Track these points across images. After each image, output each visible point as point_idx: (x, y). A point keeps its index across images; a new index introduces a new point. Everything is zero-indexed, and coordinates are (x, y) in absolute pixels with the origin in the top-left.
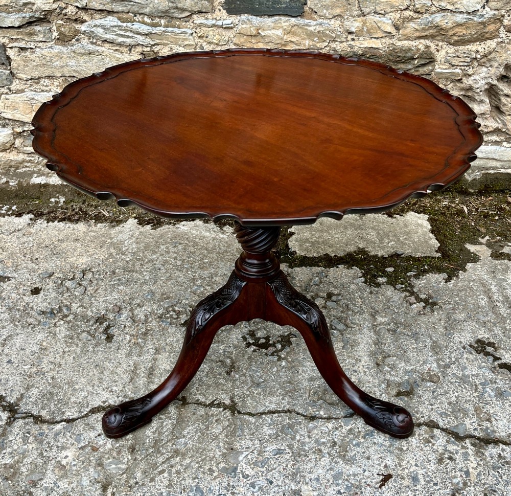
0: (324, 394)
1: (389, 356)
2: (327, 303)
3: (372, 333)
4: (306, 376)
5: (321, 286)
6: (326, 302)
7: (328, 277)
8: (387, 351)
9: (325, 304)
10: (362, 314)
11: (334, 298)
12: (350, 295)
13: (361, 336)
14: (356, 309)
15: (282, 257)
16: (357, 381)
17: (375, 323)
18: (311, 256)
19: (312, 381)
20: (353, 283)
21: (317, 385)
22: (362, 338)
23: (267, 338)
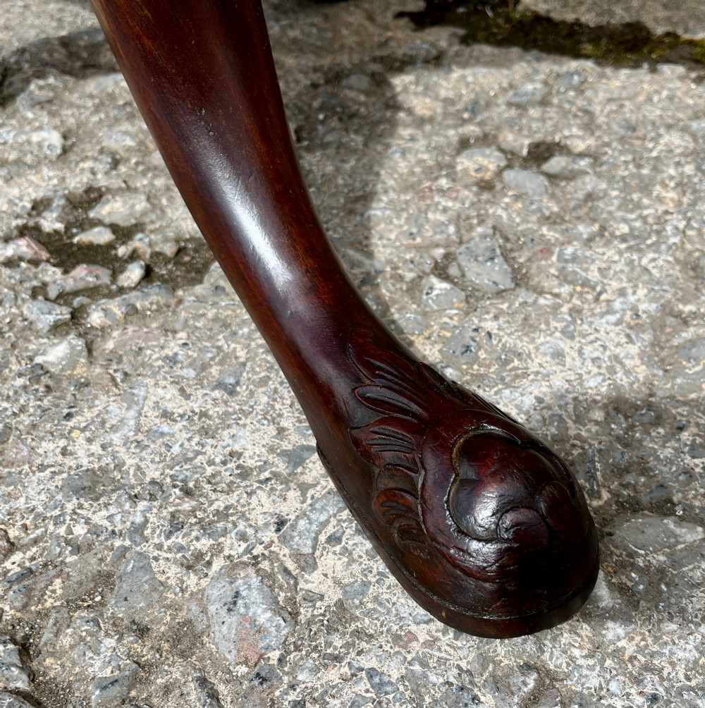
0: (72, 604)
1: (664, 507)
2: (509, 175)
3: (634, 349)
4: (84, 454)
5: (534, 112)
6: (509, 166)
7: (589, 93)
8: (663, 472)
9: (499, 172)
10: (640, 251)
11: (556, 164)
12: (639, 166)
13: (565, 345)
14: (625, 221)
15: (461, 10)
16: (334, 595)
17: (689, 308)
18: (570, 17)
19: (80, 491)
20: (685, 129)
21: (80, 530)
22: (559, 355)
23: (123, 233)
